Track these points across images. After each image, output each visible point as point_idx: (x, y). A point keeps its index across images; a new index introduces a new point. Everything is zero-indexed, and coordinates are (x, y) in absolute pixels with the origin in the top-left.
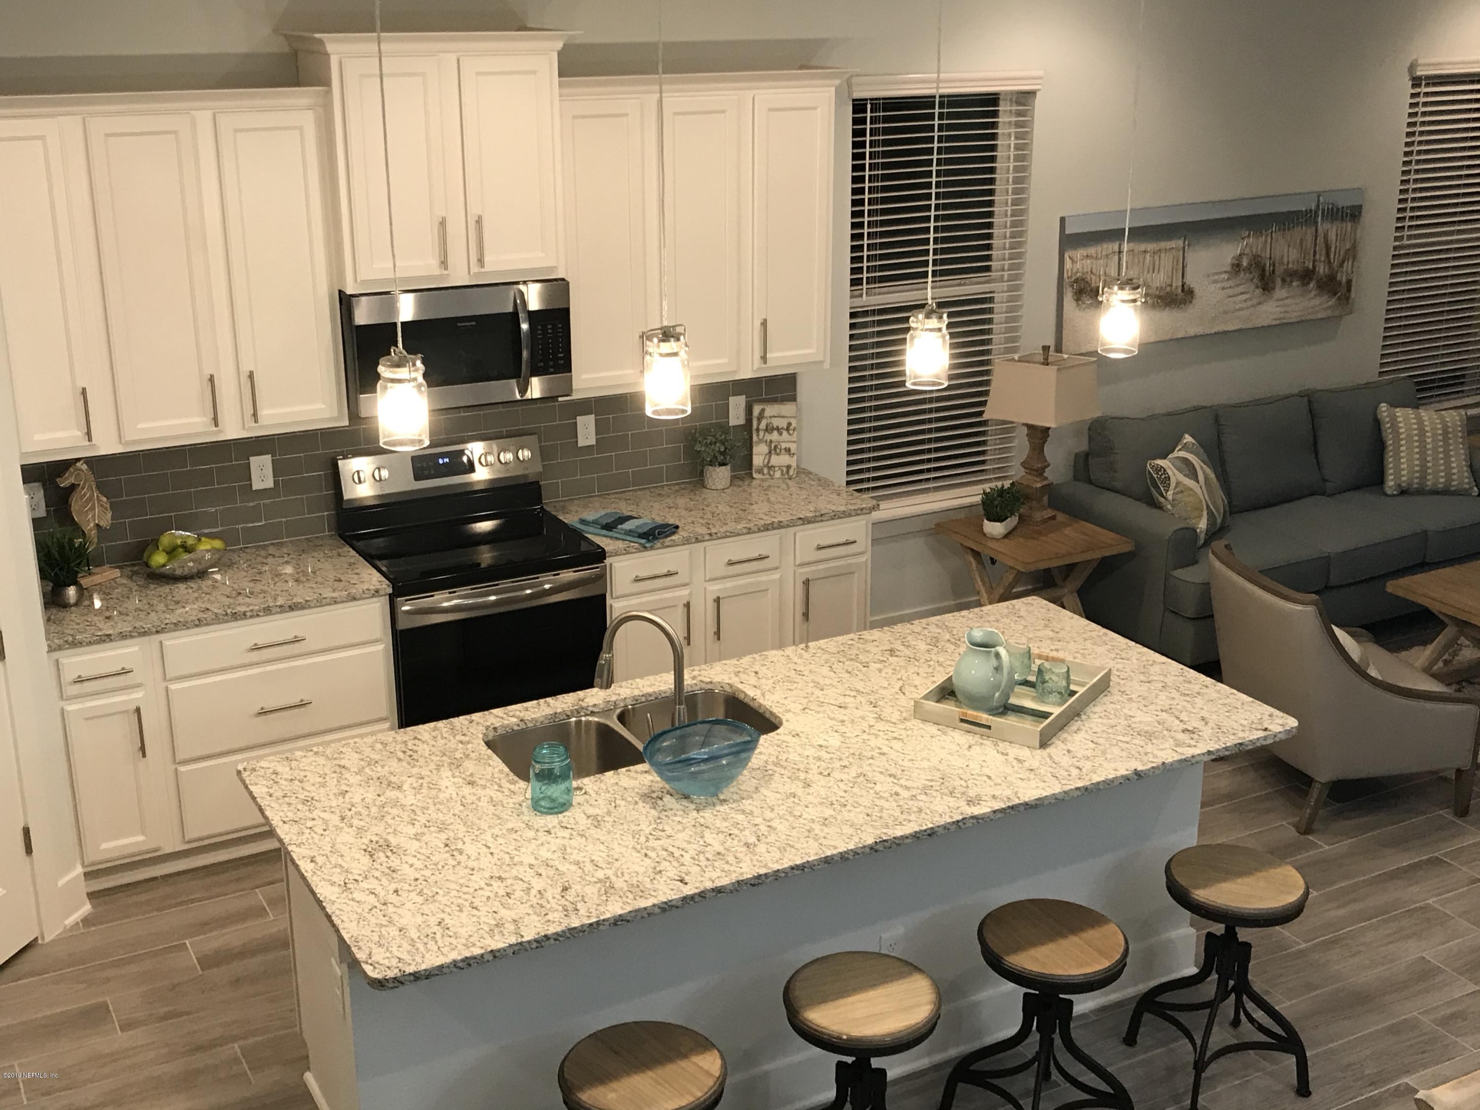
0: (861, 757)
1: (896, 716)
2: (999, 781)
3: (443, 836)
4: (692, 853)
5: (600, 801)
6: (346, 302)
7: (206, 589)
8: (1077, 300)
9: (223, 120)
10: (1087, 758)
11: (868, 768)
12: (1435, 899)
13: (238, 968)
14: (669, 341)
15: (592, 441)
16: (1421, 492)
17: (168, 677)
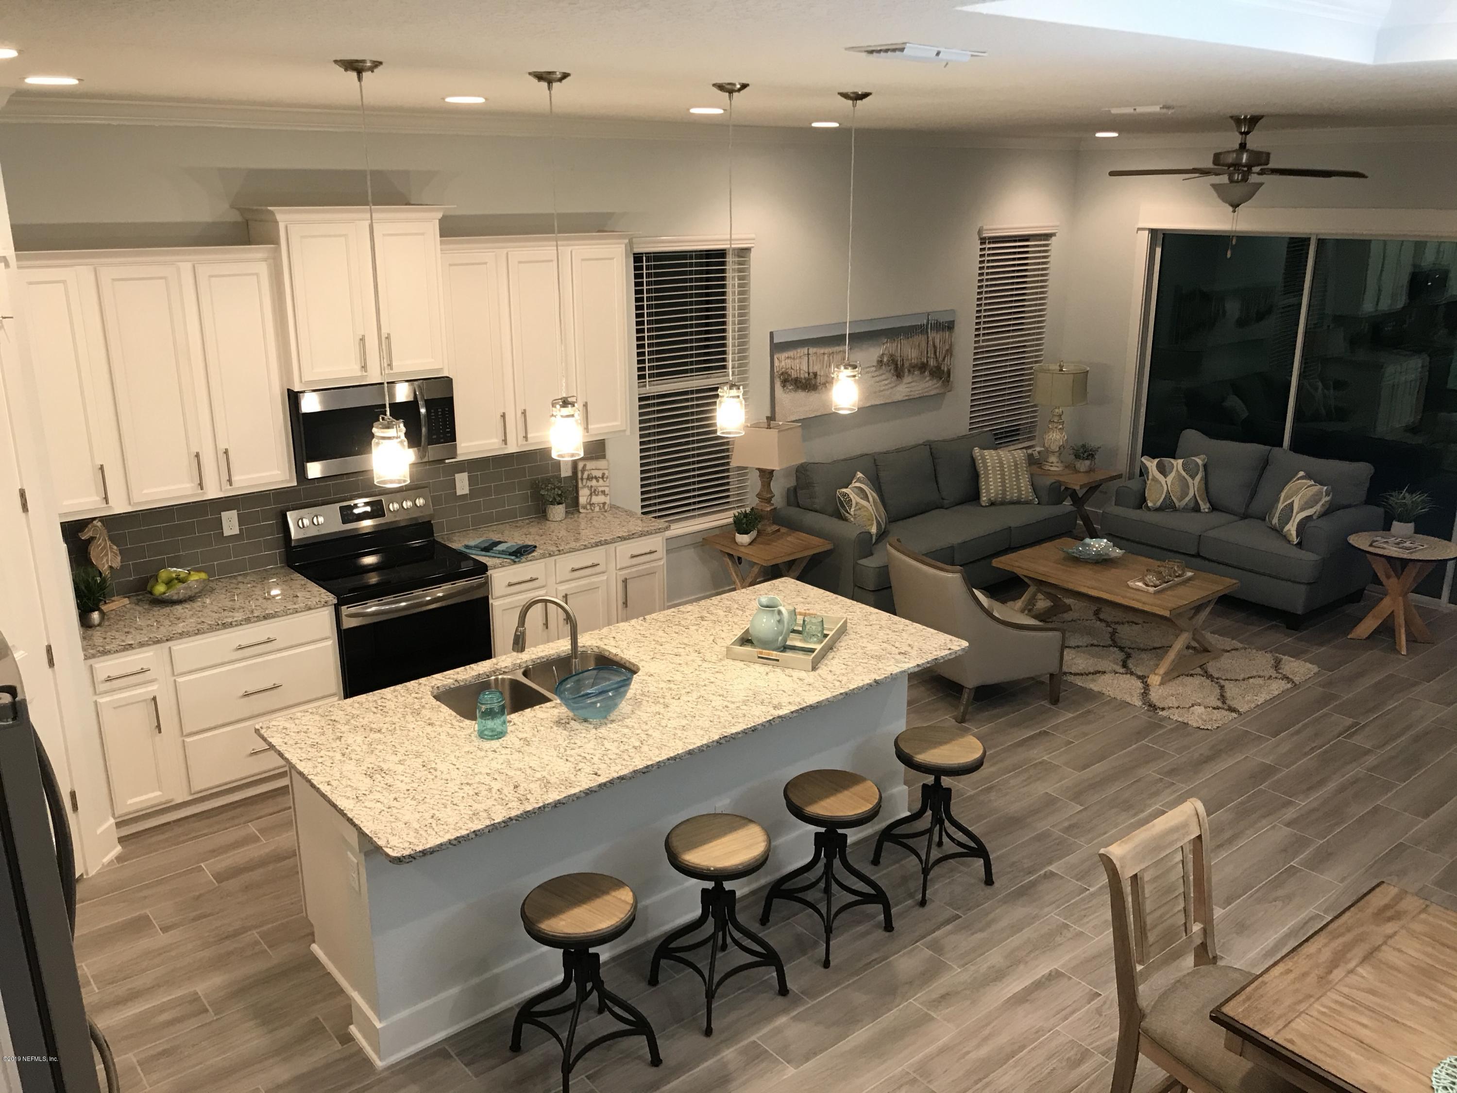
0: (697, 685)
1: (714, 658)
2: (790, 693)
3: (420, 760)
4: (598, 756)
5: (526, 728)
6: (294, 398)
7: (198, 609)
8: (784, 386)
9: (200, 269)
10: (843, 675)
11: (704, 692)
12: (1048, 756)
13: (246, 878)
14: (567, 407)
15: (466, 491)
16: (1003, 503)
17: (175, 674)
